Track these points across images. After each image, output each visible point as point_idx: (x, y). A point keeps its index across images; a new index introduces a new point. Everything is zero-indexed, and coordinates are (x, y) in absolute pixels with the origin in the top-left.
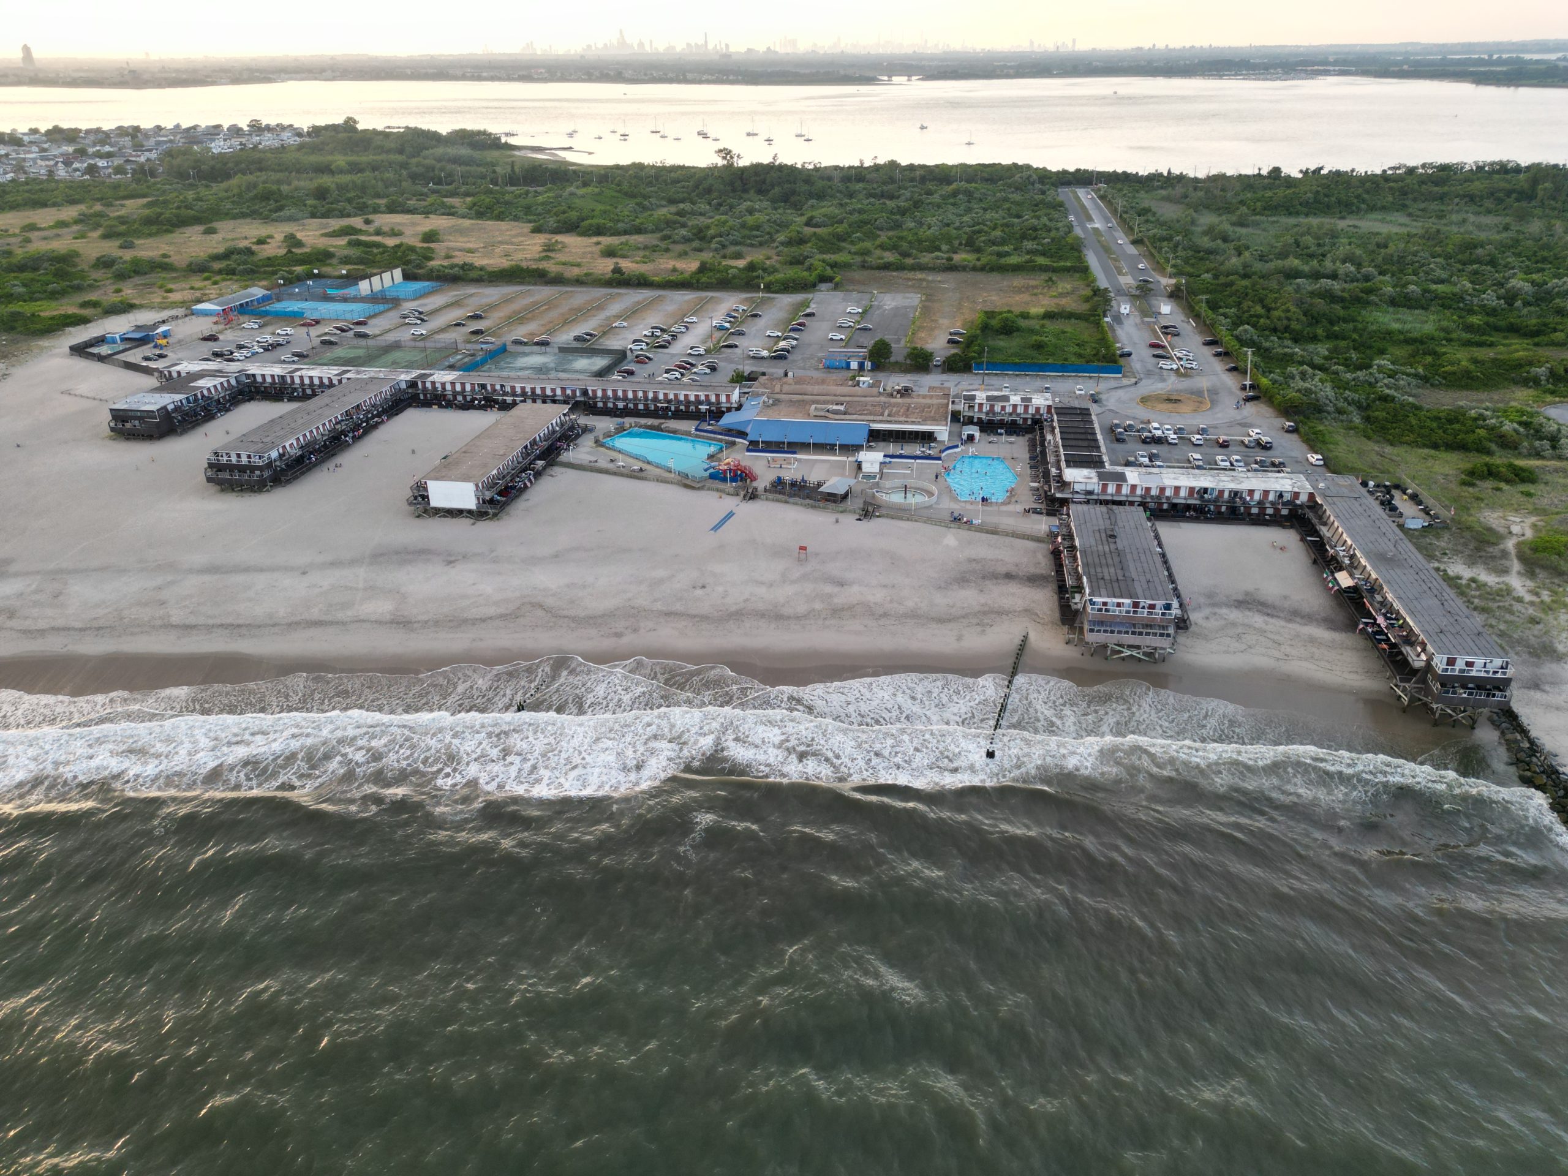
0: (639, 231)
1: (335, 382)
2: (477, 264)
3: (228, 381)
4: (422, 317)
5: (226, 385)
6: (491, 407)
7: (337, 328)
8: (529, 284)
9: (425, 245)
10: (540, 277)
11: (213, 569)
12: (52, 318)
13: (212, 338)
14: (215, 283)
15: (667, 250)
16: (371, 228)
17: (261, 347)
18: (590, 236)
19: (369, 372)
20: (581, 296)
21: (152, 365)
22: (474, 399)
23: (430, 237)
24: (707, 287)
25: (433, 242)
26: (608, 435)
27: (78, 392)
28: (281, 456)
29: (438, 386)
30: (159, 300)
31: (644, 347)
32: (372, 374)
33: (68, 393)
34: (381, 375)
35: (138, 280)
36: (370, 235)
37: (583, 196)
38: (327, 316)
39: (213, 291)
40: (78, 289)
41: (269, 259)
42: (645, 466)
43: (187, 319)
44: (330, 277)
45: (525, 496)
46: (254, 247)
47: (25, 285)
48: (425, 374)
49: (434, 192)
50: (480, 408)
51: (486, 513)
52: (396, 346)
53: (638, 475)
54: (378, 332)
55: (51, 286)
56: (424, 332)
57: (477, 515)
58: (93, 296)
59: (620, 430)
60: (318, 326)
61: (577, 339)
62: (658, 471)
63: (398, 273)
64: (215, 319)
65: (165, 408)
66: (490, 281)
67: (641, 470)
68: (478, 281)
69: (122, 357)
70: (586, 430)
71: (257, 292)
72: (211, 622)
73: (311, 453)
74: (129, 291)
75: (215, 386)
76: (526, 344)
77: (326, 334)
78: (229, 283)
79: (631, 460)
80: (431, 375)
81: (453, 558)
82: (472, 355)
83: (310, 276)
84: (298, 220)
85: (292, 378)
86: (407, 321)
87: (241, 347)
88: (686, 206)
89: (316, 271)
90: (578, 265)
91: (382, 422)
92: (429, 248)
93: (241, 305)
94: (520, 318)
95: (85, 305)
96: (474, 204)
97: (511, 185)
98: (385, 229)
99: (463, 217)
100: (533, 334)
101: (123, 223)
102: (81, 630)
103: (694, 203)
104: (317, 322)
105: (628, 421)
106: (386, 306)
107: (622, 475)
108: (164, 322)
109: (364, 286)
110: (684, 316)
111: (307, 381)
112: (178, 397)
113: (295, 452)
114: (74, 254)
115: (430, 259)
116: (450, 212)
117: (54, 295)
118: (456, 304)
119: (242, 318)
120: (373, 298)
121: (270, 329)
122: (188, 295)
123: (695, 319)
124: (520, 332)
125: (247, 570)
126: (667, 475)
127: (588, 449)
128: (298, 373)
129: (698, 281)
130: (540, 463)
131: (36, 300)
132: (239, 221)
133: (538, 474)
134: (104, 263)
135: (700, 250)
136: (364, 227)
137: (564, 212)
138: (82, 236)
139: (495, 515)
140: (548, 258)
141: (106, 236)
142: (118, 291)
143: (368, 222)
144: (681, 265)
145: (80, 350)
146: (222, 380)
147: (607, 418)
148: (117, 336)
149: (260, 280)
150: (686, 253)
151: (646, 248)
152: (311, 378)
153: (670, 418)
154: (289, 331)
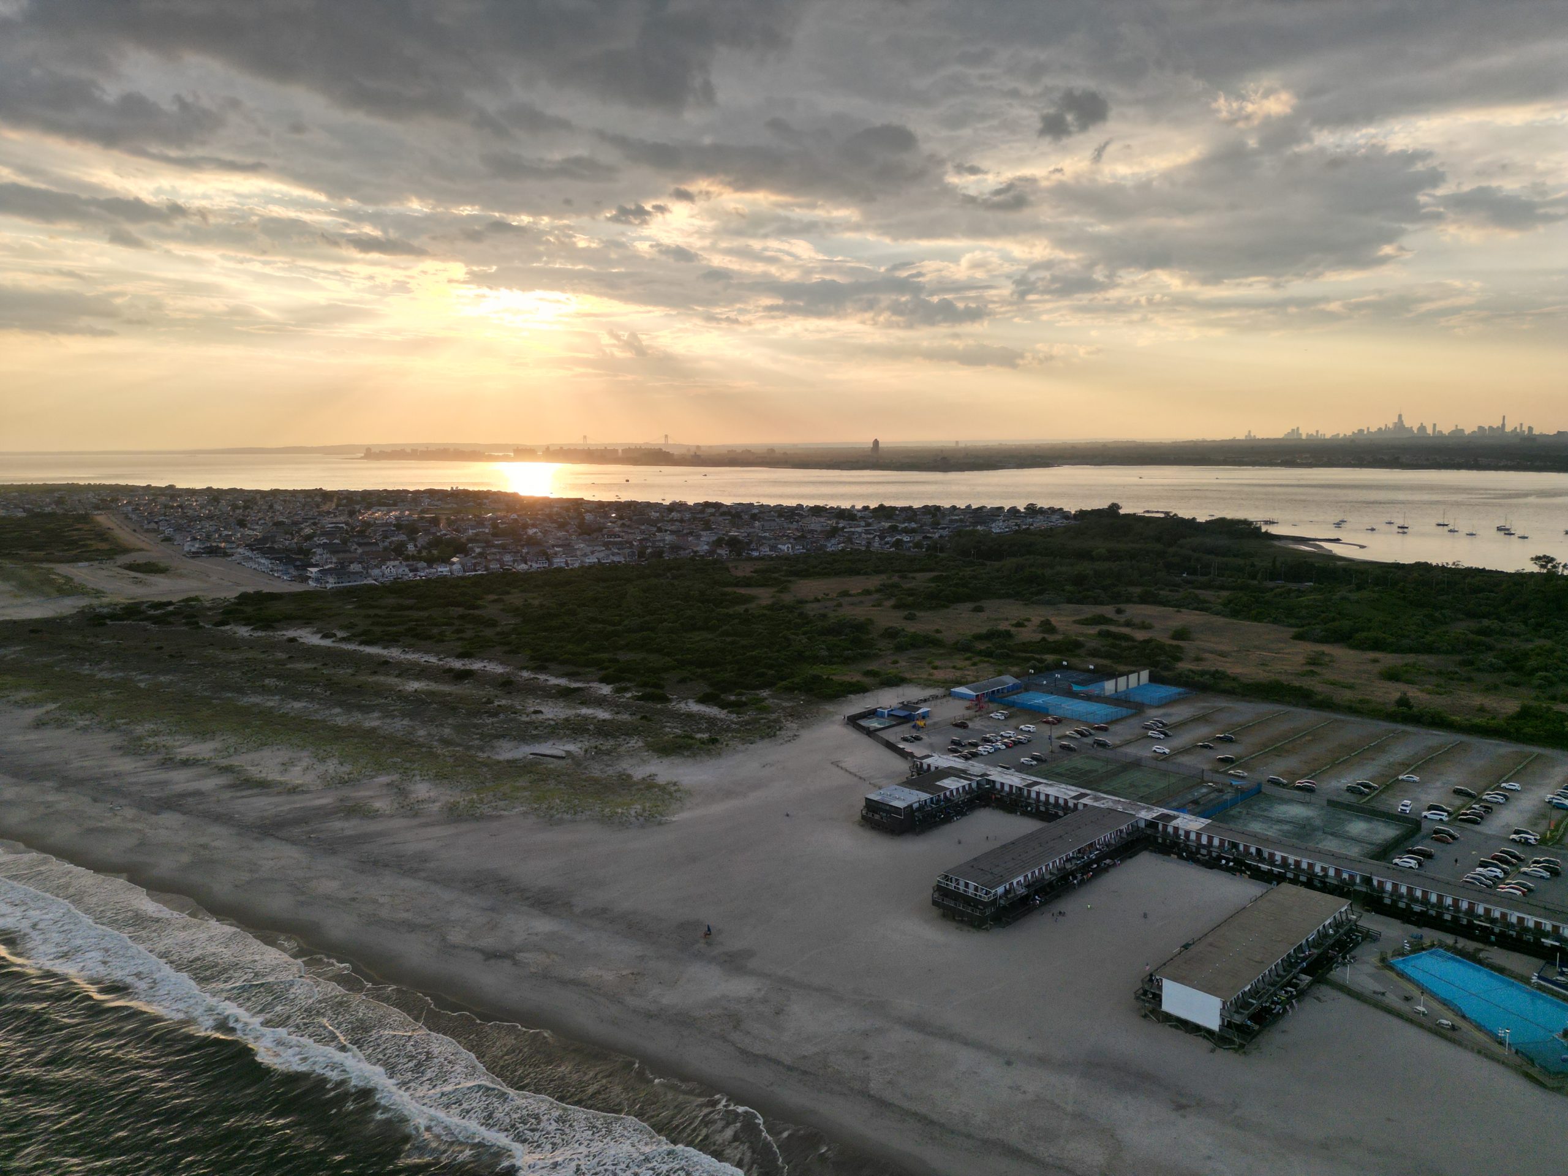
0: (1429, 650)
1: (1071, 804)
2: (1229, 672)
3: (970, 785)
4: (1167, 731)
5: (967, 788)
6: (1242, 872)
7: (1077, 732)
8: (1289, 703)
9: (1175, 643)
10: (1304, 698)
11: (918, 1025)
12: (841, 684)
13: (963, 725)
14: (974, 664)
15: (1469, 680)
16: (1122, 618)
17: (1005, 744)
18: (1363, 649)
19: (1107, 801)
20: (1355, 729)
21: (908, 747)
22: (1220, 858)
23: (1181, 634)
24: (1531, 740)
25: (1183, 639)
26: (1401, 953)
27: (843, 765)
28: (1007, 892)
29: (1182, 832)
30: (925, 676)
31: (1445, 819)
32: (1110, 805)
33: (836, 764)
34: (1120, 808)
35: (913, 653)
36: (1119, 625)
37: (1357, 602)
38: (1069, 716)
39: (970, 673)
40: (866, 657)
41: (1024, 644)
42: (1459, 1022)
43: (944, 700)
44: (1076, 669)
45: (1282, 1024)
46: (1013, 630)
47: (829, 649)
48: (1168, 816)
49: (1188, 582)
50: (1227, 869)
51: (1232, 1042)
52: (1136, 764)
53: (1449, 1035)
54: (1118, 742)
55: (846, 652)
56: (1167, 751)
57: (1219, 1039)
58: (873, 666)
59: (1418, 948)
60: (1060, 725)
61: (1350, 790)
62: (1480, 1036)
63: (1145, 675)
64: (967, 703)
65: (911, 806)
66: (1244, 695)
67: (1453, 1028)
68: (1230, 693)
69: (885, 735)
70: (1370, 937)
71: (1009, 680)
72: (906, 1104)
73: (1036, 892)
74: (904, 664)
75: (958, 789)
76: (1284, 786)
77: (1066, 737)
78: (985, 665)
79: (1435, 1005)
80: (1175, 818)
81: (1184, 1101)
82: (1221, 791)
83: (1058, 666)
84: (1054, 604)
85: (1029, 792)
86: (1150, 733)
87: (987, 740)
88: (1494, 624)
89: (1065, 663)
90: (1351, 687)
91: (1114, 865)
92: (1178, 647)
93: (993, 691)
94: (1276, 749)
95: (868, 673)
96: (1230, 601)
97: (1271, 580)
98: (1137, 621)
99: (1217, 614)
100: (1294, 774)
101: (910, 595)
102: (790, 1068)
103: (1504, 621)
104: (1059, 721)
105: (1430, 935)
106: (1130, 711)
107: (1421, 1026)
108: (925, 701)
109: (1109, 686)
110: (1500, 778)
111: (1042, 798)
112: (925, 796)
113: (1022, 891)
114: (870, 621)
115: (1179, 659)
116: (1202, 606)
117: (846, 661)
118: (1202, 719)
119: (992, 706)
120: (1117, 700)
121: (1013, 722)
122: (950, 675)
123: (1517, 786)
124: (1277, 768)
125: (951, 1037)
126: (1496, 1048)
127: (1371, 970)
128: (1036, 788)
129: (1518, 730)
130: (1306, 979)
131: (834, 664)
132: (1003, 601)
133: (1302, 994)
134: (891, 634)
135: (1516, 685)
136: (1115, 617)
137: (1334, 620)
138: (879, 604)
139: (1242, 1046)
140: (1312, 673)
141: (896, 607)
142: (896, 662)
143: (1119, 611)
144: (1490, 702)
145: (853, 721)
146: (966, 782)
147: (1396, 923)
148: (886, 711)
149: (1013, 666)
150: (1496, 687)
151: (1439, 673)
152: (1047, 796)
153: (1492, 944)
154: (1032, 728)
